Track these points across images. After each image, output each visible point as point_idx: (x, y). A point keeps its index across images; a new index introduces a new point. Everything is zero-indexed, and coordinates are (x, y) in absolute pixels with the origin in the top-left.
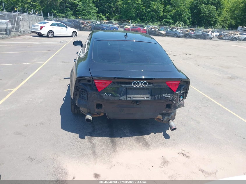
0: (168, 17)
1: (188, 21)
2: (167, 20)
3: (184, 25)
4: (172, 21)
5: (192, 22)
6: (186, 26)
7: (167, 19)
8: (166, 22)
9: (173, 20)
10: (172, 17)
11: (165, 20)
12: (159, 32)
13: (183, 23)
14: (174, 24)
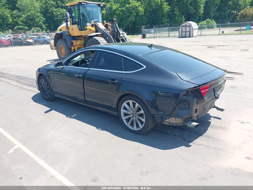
0: (20, 23)
1: (44, 26)
2: (20, 27)
3: (41, 30)
4: (26, 28)
5: (48, 26)
6: (44, 31)
7: (19, 25)
8: (19, 29)
9: (27, 26)
10: (24, 23)
11: (17, 26)
12: (26, 41)
13: (40, 29)
14: (29, 30)
